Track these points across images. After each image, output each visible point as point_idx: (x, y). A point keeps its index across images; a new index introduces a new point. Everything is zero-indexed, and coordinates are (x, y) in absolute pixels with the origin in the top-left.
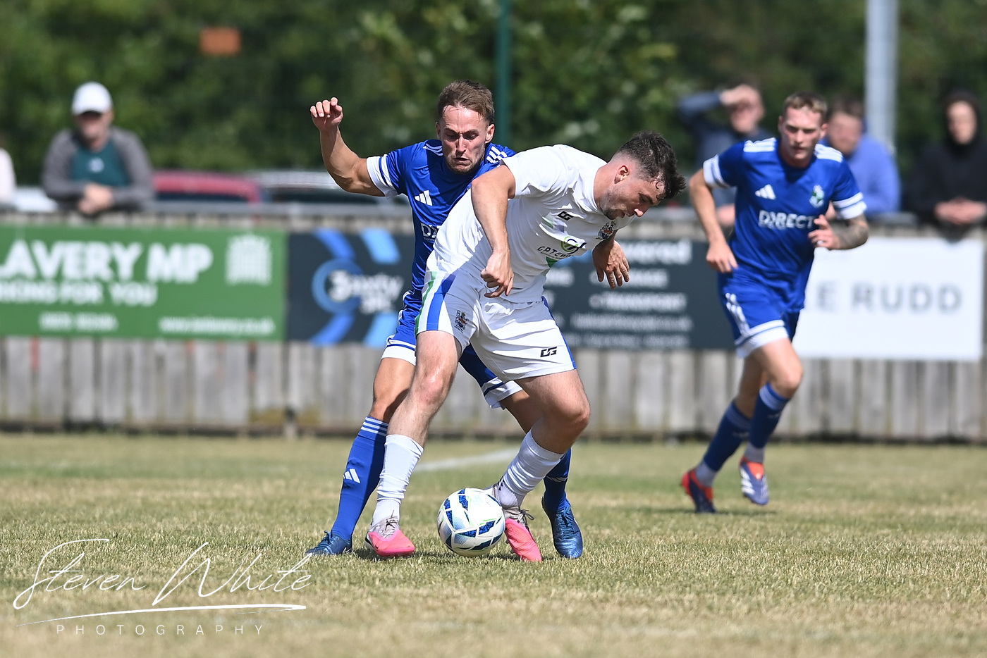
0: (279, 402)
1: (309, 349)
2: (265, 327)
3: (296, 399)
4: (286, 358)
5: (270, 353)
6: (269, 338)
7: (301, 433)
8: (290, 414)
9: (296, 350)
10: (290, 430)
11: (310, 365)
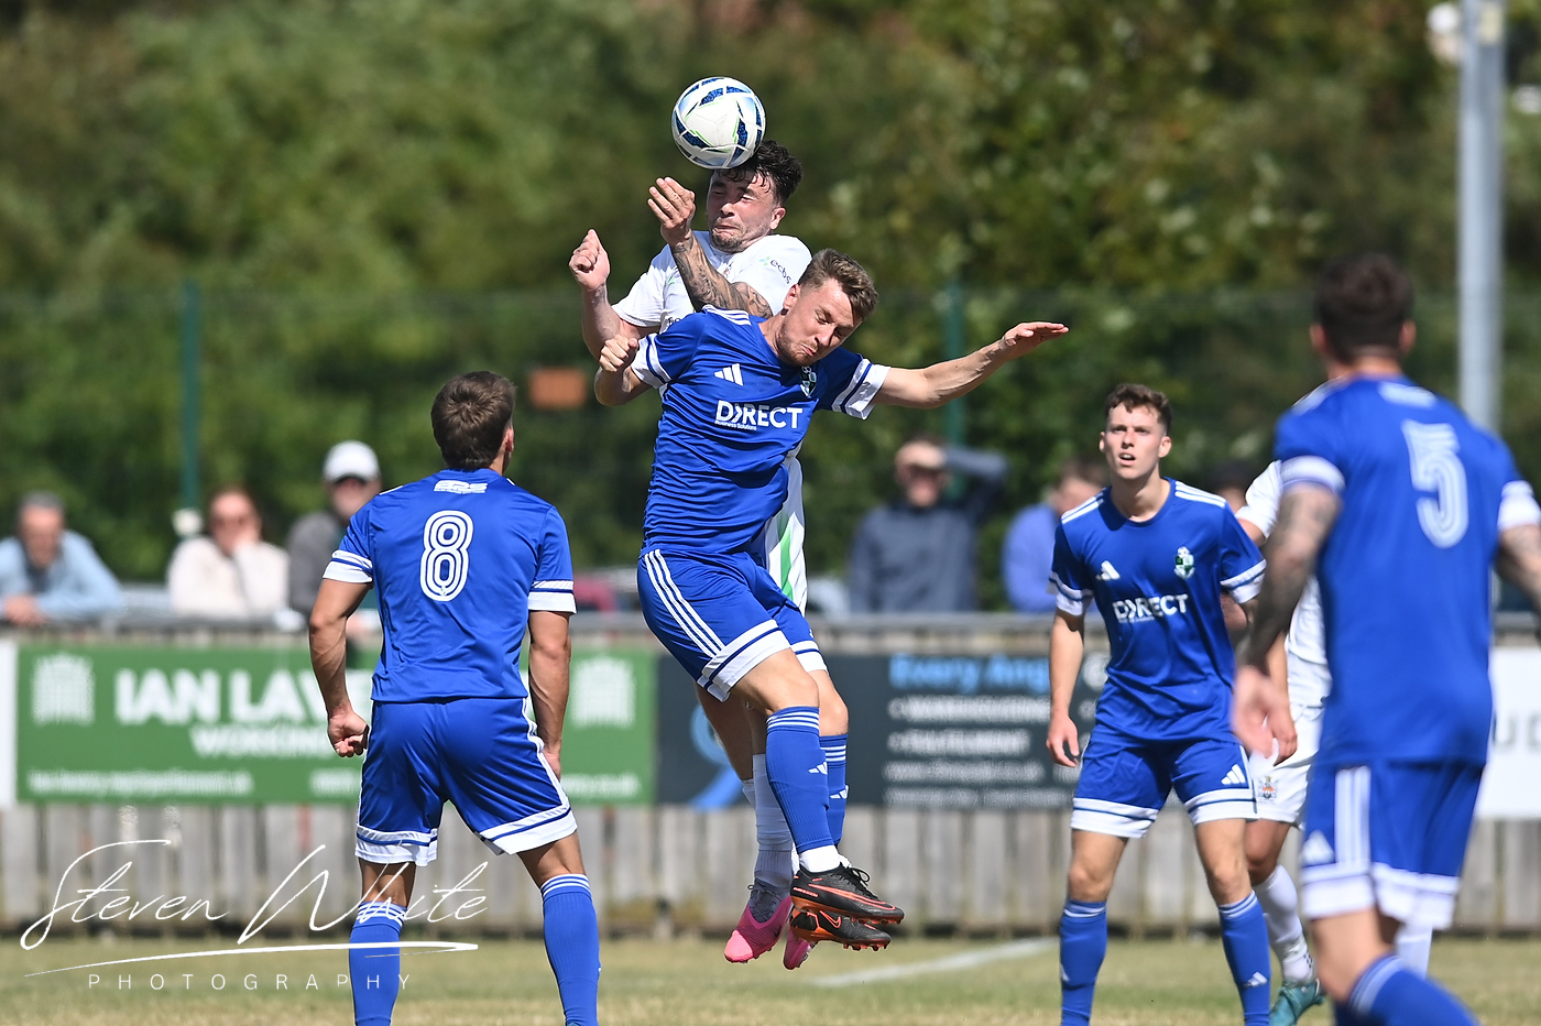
0: (648, 890)
1: (689, 815)
2: (627, 785)
3: (671, 886)
4: (656, 829)
5: (634, 822)
6: (632, 802)
7: (678, 931)
8: (663, 906)
9: (670, 817)
10: (663, 929)
11: (689, 839)
